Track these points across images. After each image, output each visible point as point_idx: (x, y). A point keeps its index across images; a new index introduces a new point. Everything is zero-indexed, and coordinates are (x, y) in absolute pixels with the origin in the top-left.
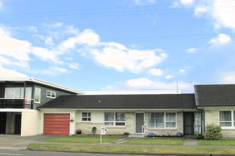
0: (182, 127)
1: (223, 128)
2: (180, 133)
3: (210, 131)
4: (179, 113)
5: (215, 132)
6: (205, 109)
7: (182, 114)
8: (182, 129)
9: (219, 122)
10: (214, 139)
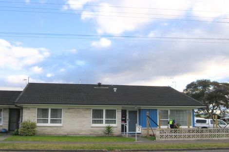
0: (8, 123)
1: (38, 125)
2: (4, 129)
3: (24, 127)
4: (5, 109)
5: (28, 128)
6: (24, 106)
7: (8, 110)
8: (8, 126)
9: (37, 118)
10: (27, 135)
